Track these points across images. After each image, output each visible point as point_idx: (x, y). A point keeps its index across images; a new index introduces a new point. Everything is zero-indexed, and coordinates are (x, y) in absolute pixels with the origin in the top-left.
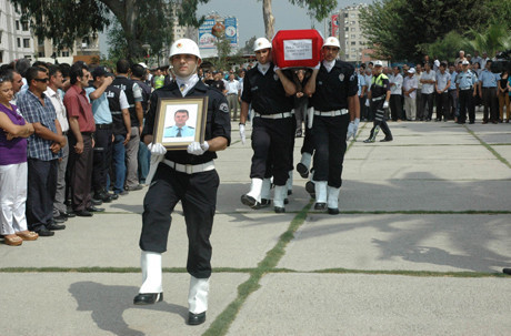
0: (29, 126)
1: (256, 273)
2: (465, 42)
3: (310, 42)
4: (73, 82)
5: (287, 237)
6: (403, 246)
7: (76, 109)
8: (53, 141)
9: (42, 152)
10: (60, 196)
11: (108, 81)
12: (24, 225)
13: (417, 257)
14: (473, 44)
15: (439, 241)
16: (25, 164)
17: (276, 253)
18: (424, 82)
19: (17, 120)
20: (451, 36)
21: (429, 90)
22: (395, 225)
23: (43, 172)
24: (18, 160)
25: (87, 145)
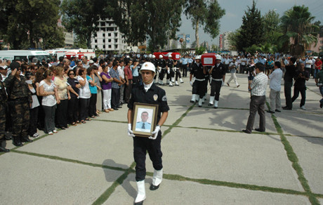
0: (112, 79)
1: (171, 127)
2: (258, 48)
3: (212, 59)
4: (127, 65)
5: (184, 115)
6: (218, 120)
7: (127, 72)
8: (119, 83)
9: (116, 86)
10: (122, 98)
11: (137, 63)
12: (110, 107)
13: (221, 125)
14: (261, 49)
15: (229, 119)
16: (111, 90)
17: (179, 120)
18: (242, 61)
19: (109, 77)
20: (254, 46)
21: (244, 64)
22: (218, 113)
23: (116, 92)
24: (108, 88)
25: (130, 83)
